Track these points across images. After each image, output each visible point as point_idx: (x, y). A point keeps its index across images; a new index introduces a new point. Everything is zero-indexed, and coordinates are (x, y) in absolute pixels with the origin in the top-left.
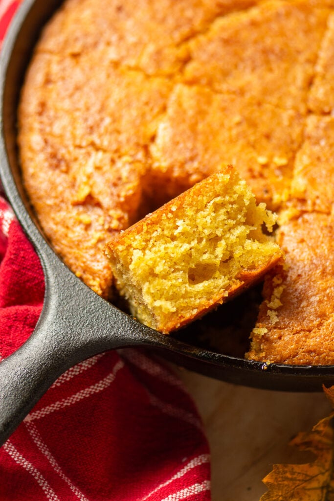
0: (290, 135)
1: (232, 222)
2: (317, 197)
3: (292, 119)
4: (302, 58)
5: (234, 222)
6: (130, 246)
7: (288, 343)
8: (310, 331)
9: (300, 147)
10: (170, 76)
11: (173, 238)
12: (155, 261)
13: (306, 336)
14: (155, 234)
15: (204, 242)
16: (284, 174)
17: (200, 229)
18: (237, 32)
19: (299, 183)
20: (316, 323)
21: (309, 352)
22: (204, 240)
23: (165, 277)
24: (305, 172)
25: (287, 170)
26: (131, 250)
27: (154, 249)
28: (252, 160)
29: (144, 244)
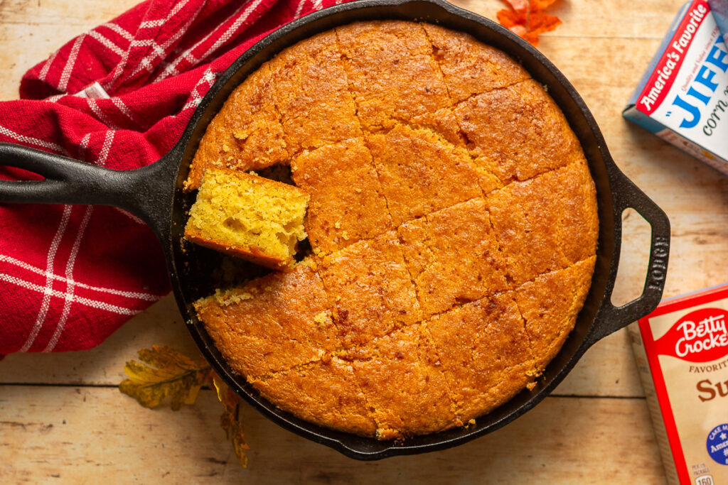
0: (371, 228)
1: (277, 218)
2: (333, 275)
3: (383, 222)
4: (433, 200)
5: (278, 220)
6: (215, 176)
7: (218, 322)
8: (233, 330)
9: (367, 239)
10: (364, 128)
11: (240, 195)
12: (217, 196)
13: (228, 331)
14: (233, 183)
15: (253, 212)
16: (338, 243)
17: (258, 204)
18: (426, 148)
19: (338, 257)
20: (241, 331)
21: (221, 338)
22: (254, 212)
23: (213, 208)
24: (349, 255)
25: (343, 243)
26: (213, 178)
27: (224, 190)
28: (334, 219)
29: (222, 181)
